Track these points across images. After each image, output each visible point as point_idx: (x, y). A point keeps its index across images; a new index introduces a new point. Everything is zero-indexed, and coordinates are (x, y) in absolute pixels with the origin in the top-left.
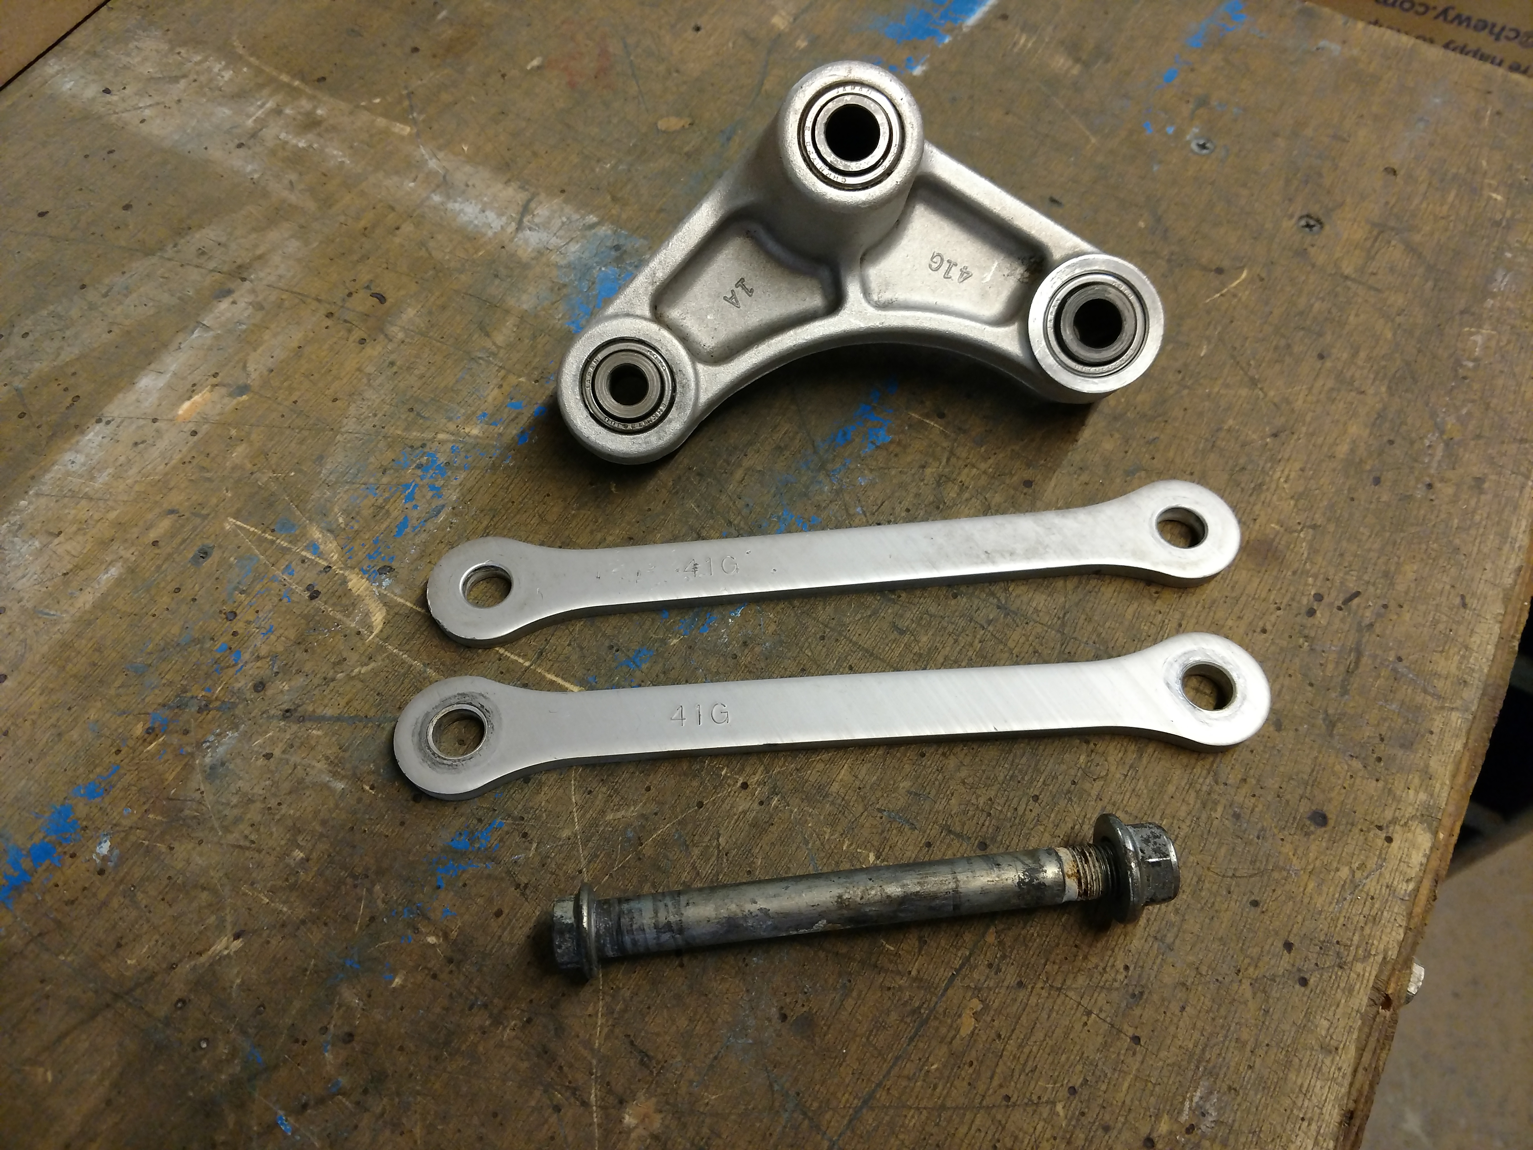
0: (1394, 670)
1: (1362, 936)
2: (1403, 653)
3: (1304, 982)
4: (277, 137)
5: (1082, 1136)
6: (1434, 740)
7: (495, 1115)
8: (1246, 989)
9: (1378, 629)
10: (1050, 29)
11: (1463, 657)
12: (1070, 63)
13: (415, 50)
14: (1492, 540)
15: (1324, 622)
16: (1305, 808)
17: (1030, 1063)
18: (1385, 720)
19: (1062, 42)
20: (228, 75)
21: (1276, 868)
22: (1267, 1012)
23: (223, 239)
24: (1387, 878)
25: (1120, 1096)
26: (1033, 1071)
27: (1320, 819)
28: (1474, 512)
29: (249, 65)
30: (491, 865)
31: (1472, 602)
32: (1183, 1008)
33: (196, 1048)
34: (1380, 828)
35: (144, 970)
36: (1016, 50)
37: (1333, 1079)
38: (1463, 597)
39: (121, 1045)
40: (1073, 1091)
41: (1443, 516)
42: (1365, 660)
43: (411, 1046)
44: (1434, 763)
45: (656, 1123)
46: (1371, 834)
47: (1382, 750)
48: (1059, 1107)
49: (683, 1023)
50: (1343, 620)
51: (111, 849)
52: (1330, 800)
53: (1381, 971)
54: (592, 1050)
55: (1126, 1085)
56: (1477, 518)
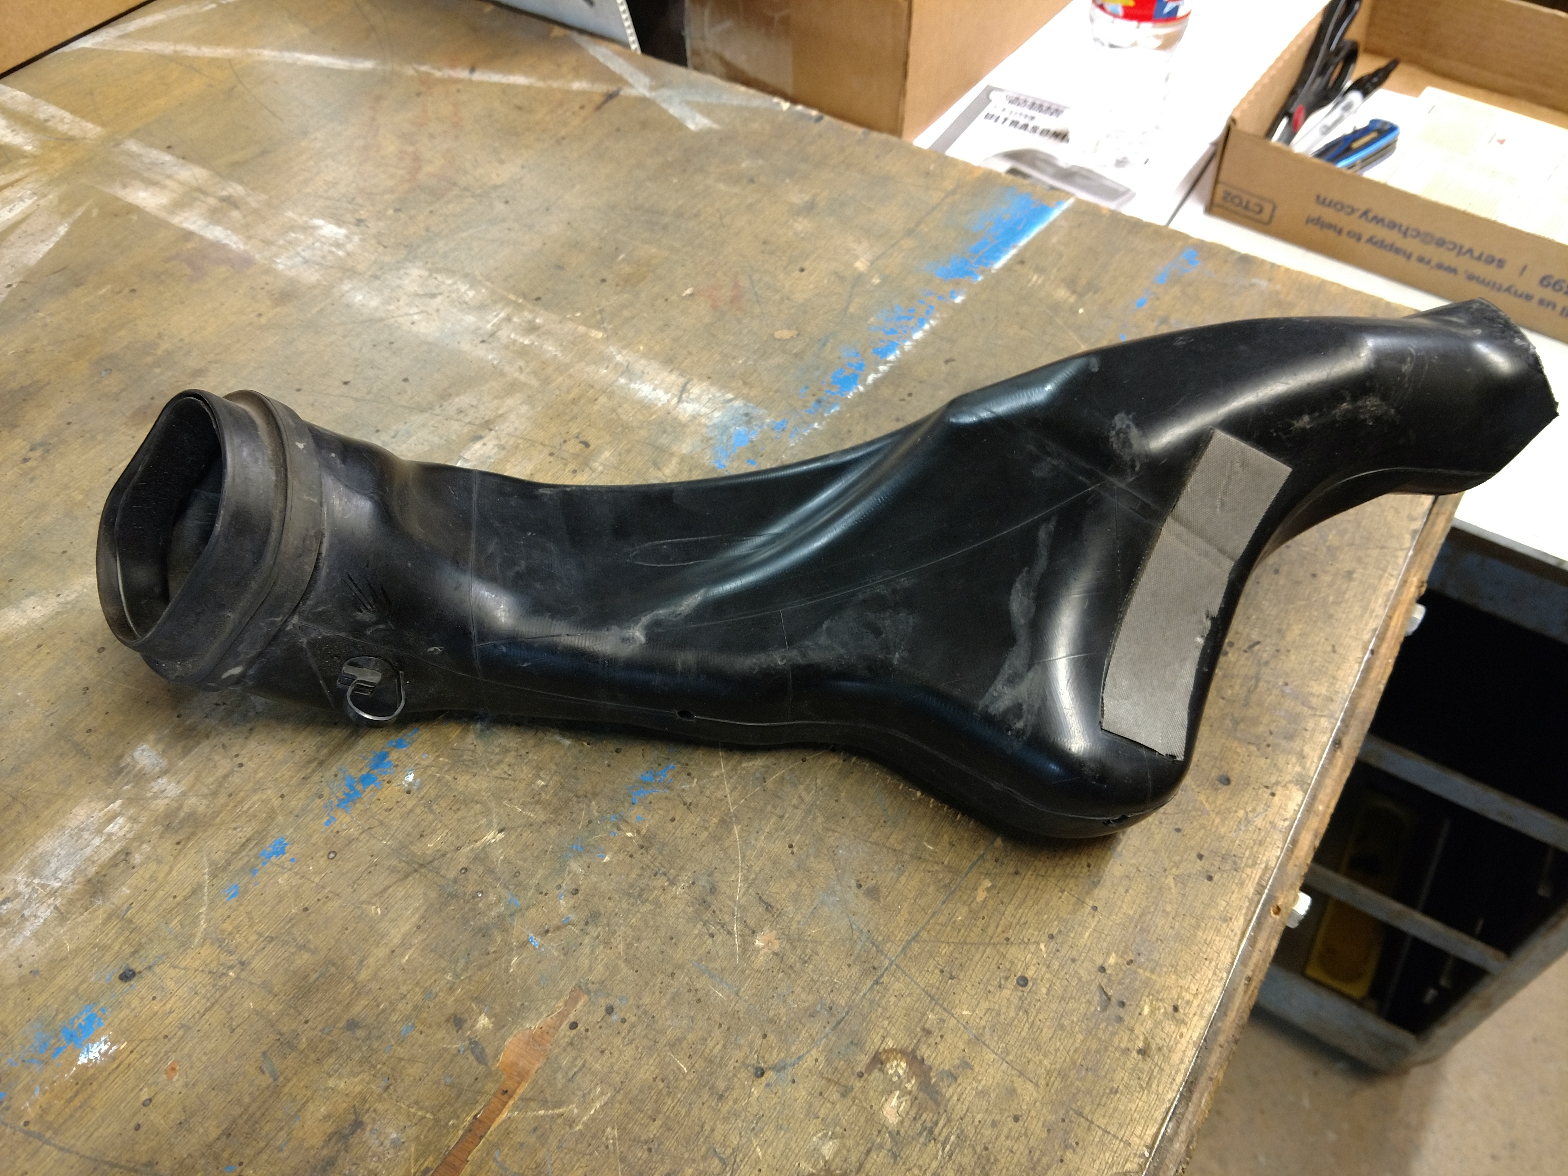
0: (1283, 691)
1: (1251, 853)
2: (1288, 680)
3: (1210, 878)
4: (509, 336)
5: (1057, 963)
6: (1307, 735)
7: (672, 939)
8: (1170, 881)
9: (1272, 665)
10: (1054, 271)
11: (1332, 684)
12: (1068, 294)
13: (604, 281)
14: (1357, 610)
15: (1233, 659)
16: (1214, 774)
17: (1023, 920)
18: (1274, 721)
19: (1063, 280)
20: (471, 294)
21: (1194, 808)
22: (1184, 895)
23: (474, 403)
24: (1270, 818)
25: (1083, 941)
26: (1025, 923)
27: (1227, 781)
28: (1344, 593)
29: (486, 288)
30: (667, 791)
31: (1340, 650)
32: (1127, 891)
33: (474, 897)
34: (1267, 787)
35: (439, 850)
36: (1030, 285)
37: (1228, 936)
38: (1333, 646)
39: (425, 894)
40: (1051, 937)
41: (1322, 595)
42: (1262, 684)
43: (617, 897)
44: (1307, 749)
45: (776, 948)
46: (1260, 792)
47: (1271, 739)
48: (1042, 946)
49: (793, 887)
50: (1247, 659)
51: (415, 779)
52: (1233, 769)
53: (1263, 874)
54: (734, 901)
55: (1087, 934)
56: (1347, 596)
